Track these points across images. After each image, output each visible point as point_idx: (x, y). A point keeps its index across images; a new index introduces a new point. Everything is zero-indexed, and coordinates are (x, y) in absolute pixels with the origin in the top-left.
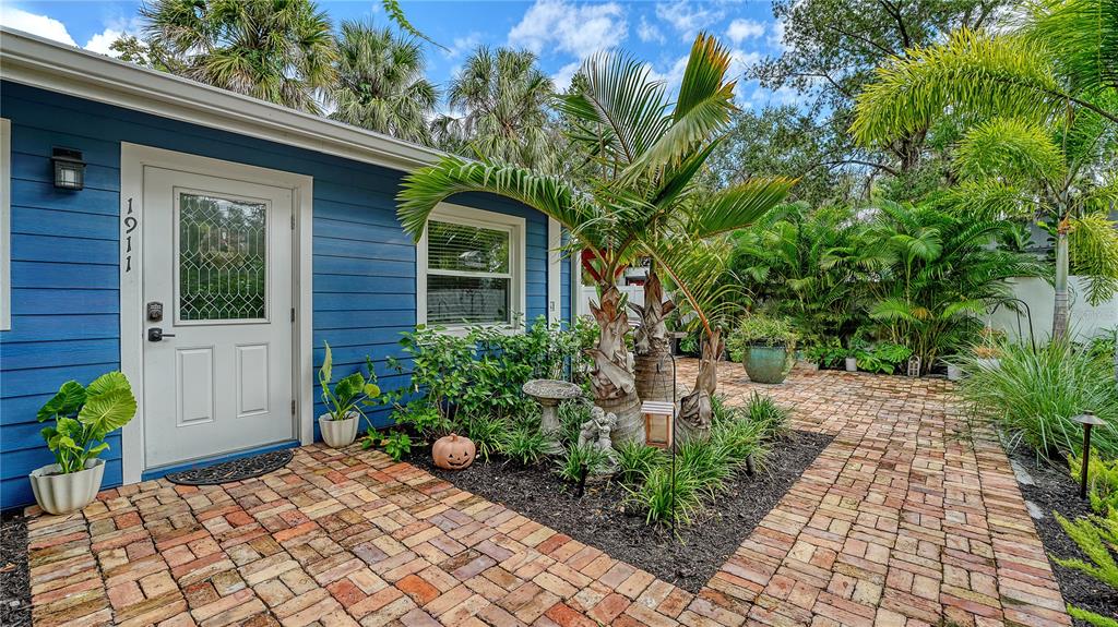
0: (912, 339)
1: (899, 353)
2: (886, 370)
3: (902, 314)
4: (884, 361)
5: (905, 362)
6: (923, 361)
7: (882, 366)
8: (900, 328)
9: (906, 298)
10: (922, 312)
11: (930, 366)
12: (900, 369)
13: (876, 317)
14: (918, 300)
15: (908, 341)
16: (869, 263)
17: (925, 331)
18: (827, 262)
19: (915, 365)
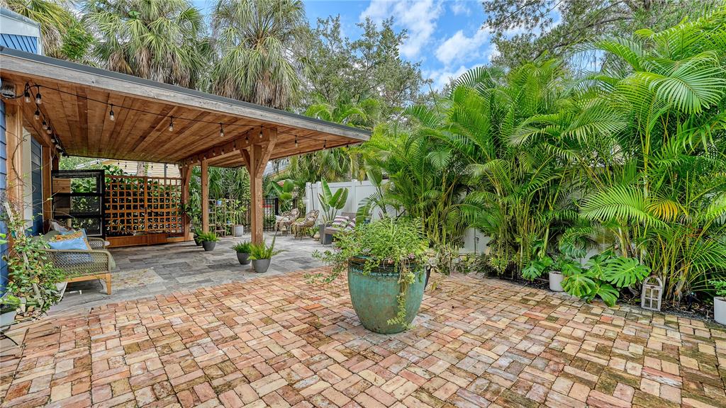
0: (650, 249)
1: (628, 272)
2: (605, 296)
3: (635, 212)
4: (602, 283)
5: (638, 287)
6: (667, 284)
7: (598, 290)
8: (631, 232)
9: (642, 186)
10: (670, 209)
11: (678, 290)
12: (628, 295)
13: (592, 215)
14: (662, 189)
15: (644, 252)
16: (580, 133)
17: (672, 240)
18: (518, 138)
19: (653, 292)
